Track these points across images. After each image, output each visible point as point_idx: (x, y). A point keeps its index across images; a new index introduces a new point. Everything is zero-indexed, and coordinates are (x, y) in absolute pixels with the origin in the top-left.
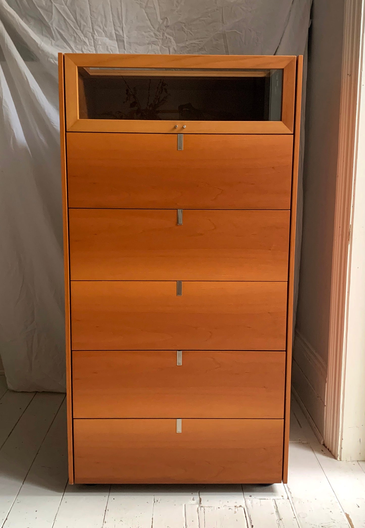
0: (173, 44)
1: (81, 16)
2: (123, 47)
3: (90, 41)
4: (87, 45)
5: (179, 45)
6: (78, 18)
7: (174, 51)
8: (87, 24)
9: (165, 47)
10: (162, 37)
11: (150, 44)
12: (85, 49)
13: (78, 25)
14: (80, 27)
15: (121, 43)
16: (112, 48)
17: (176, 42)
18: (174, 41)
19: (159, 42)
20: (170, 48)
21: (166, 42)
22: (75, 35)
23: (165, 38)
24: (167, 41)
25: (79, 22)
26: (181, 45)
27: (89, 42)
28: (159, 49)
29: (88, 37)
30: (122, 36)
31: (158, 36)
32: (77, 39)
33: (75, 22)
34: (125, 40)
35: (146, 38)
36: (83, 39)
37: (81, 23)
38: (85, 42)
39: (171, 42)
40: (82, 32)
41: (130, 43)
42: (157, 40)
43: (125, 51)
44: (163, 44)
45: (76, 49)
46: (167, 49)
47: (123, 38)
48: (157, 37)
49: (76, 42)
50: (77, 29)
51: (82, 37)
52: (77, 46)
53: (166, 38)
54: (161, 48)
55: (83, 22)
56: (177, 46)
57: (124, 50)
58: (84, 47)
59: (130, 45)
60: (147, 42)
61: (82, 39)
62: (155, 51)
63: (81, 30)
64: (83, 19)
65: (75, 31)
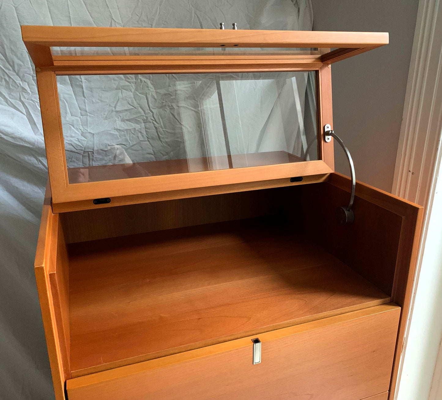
0: (151, 90)
1: (12, 51)
2: (82, 95)
3: (31, 86)
4: (28, 93)
5: (158, 91)
6: (7, 54)
7: (153, 100)
8: (23, 62)
9: (140, 93)
10: (135, 80)
11: (119, 89)
12: (25, 98)
13: (9, 64)
14: (13, 67)
15: (78, 89)
16: (66, 96)
17: (155, 88)
18: (151, 86)
19: (132, 86)
20: (148, 96)
21: (141, 86)
22: (7, 79)
23: (139, 80)
24: (143, 85)
25: (10, 60)
26: (163, 91)
27: (29, 88)
28: (132, 96)
29: (27, 80)
30: (80, 79)
31: (130, 79)
32: (11, 83)
33: (4, 58)
34: (84, 86)
35: (113, 81)
36: (20, 85)
37: (13, 62)
38: (23, 89)
39: (148, 87)
40: (17, 74)
41: (91, 88)
42: (127, 83)
43: (85, 100)
44: (136, 90)
45: (10, 98)
46: (145, 97)
47: (80, 82)
48: (127, 80)
49: (10, 88)
50: (10, 70)
51: (19, 81)
52: (12, 94)
53: (141, 80)
54: (135, 94)
55: (16, 60)
56: (157, 92)
57: (83, 98)
58: (23, 95)
59: (92, 91)
60: (115, 86)
61: (18, 84)
62: (128, 99)
63: (14, 71)
64: (17, 56)
65: (6, 73)
